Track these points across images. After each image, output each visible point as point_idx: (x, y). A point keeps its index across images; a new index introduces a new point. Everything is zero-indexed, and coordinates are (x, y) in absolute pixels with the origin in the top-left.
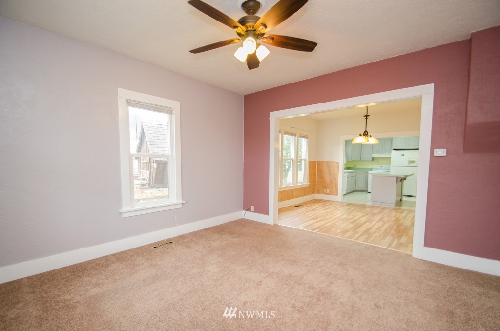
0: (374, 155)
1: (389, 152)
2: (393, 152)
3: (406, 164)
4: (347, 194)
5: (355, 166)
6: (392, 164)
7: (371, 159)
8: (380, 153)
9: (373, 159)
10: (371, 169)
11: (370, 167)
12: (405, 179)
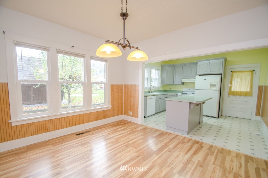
0: (184, 80)
1: (194, 77)
2: (197, 77)
3: (208, 87)
4: (156, 113)
5: (171, 88)
6: (196, 88)
7: (181, 83)
8: (188, 78)
9: (183, 83)
10: (182, 92)
11: (181, 90)
12: (204, 103)
